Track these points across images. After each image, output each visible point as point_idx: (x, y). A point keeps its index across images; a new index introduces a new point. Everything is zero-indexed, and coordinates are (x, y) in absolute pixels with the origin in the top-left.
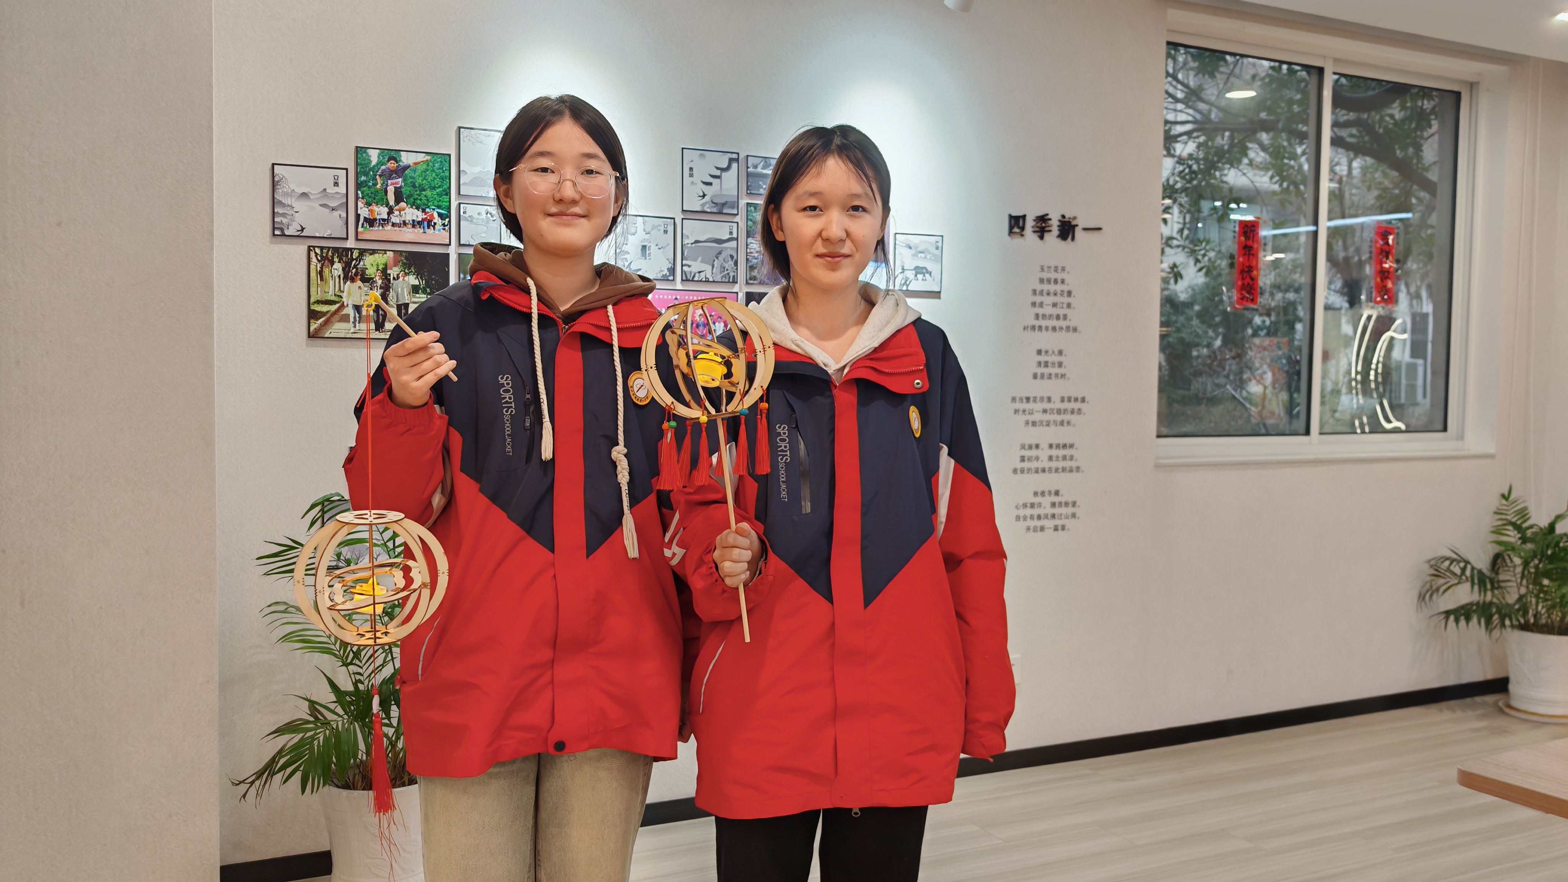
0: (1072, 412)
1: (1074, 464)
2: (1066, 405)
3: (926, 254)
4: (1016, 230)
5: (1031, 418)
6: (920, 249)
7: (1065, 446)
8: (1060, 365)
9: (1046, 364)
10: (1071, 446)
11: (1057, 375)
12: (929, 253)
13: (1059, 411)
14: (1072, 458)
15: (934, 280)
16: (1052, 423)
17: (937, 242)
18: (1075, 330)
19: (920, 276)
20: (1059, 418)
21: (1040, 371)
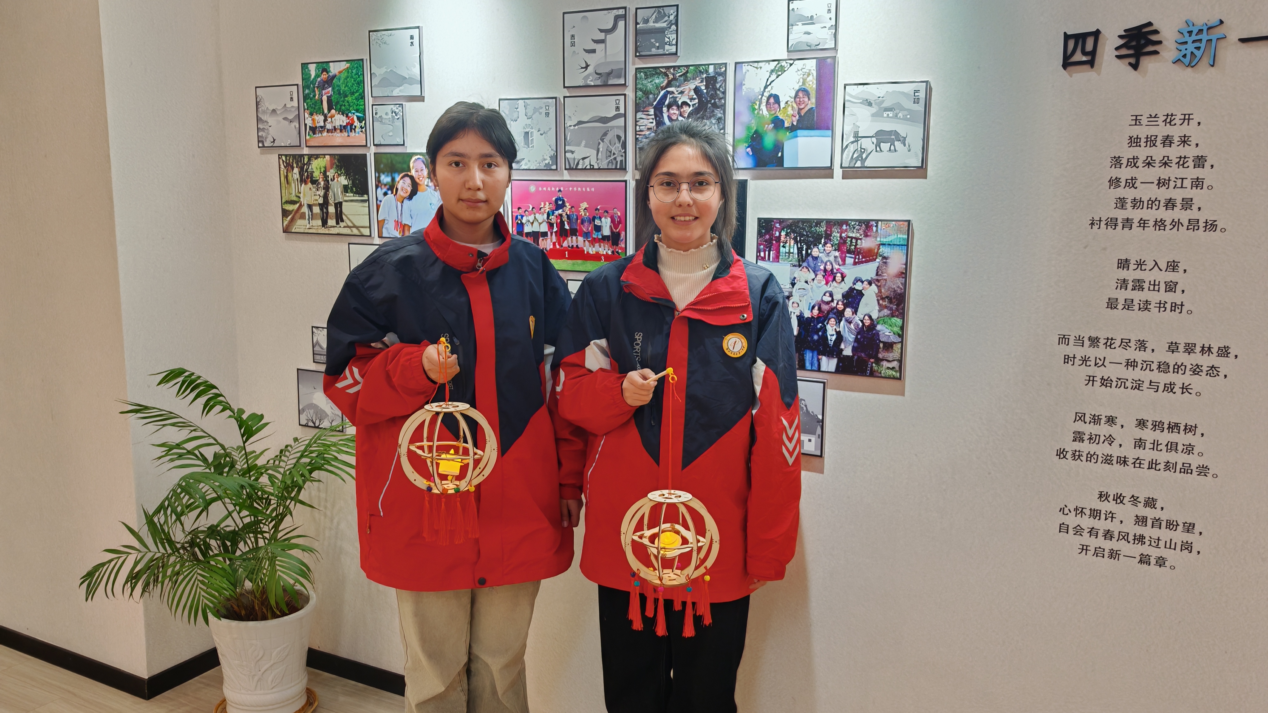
0: (1196, 370)
1: (1195, 461)
2: (1181, 357)
3: (898, 111)
4: (1079, 57)
5: (1099, 373)
6: (885, 105)
7: (1173, 427)
8: (1171, 287)
9: (1138, 285)
10: (1190, 429)
11: (1161, 305)
12: (902, 109)
13: (1163, 367)
14: (1189, 449)
15: (909, 151)
16: (1146, 384)
17: (916, 91)
18: (1211, 226)
19: (885, 146)
20: (1163, 379)
21: (1122, 295)
